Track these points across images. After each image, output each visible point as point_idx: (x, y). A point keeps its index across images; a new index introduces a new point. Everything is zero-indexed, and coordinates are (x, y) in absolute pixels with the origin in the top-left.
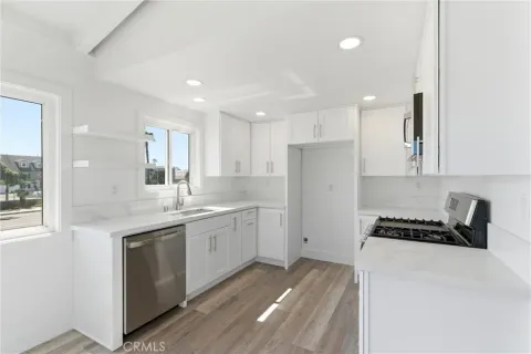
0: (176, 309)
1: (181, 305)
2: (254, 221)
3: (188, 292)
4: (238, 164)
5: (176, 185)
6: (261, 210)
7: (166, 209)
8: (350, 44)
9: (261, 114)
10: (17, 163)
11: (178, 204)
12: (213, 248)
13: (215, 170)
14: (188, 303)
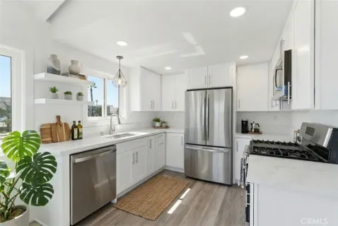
0: (109, 205)
1: (113, 202)
2: (164, 142)
3: (117, 193)
4: (153, 103)
5: (109, 117)
6: (168, 134)
7: (102, 134)
8: (238, 12)
9: (168, 68)
10: (5, 103)
11: (111, 130)
12: (135, 161)
13: (137, 107)
14: (118, 200)
